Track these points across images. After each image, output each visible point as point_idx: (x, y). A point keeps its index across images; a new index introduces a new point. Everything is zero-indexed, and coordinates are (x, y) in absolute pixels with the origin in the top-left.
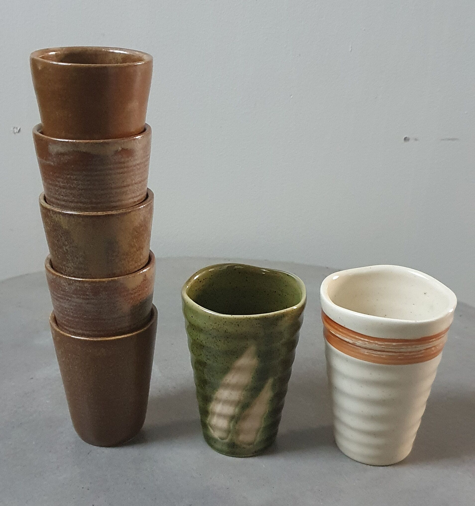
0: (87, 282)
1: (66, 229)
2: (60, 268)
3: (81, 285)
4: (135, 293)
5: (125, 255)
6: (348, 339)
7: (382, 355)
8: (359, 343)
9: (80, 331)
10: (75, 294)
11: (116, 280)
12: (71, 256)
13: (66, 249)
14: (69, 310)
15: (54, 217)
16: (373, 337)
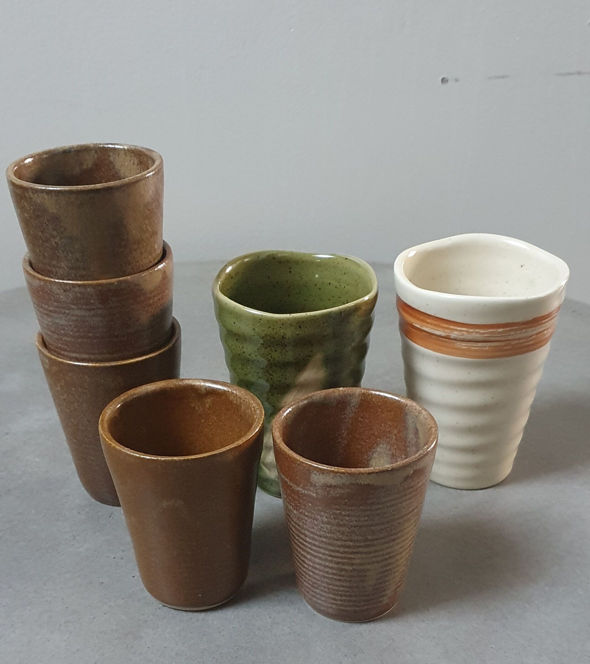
0: (90, 285)
1: (53, 213)
2: (48, 270)
3: (82, 290)
4: (154, 297)
5: (136, 244)
6: (440, 331)
7: (485, 347)
8: (454, 335)
9: (86, 356)
10: (74, 305)
11: (128, 280)
12: (63, 252)
13: (56, 243)
14: (67, 328)
15: (35, 197)
16: (471, 325)
